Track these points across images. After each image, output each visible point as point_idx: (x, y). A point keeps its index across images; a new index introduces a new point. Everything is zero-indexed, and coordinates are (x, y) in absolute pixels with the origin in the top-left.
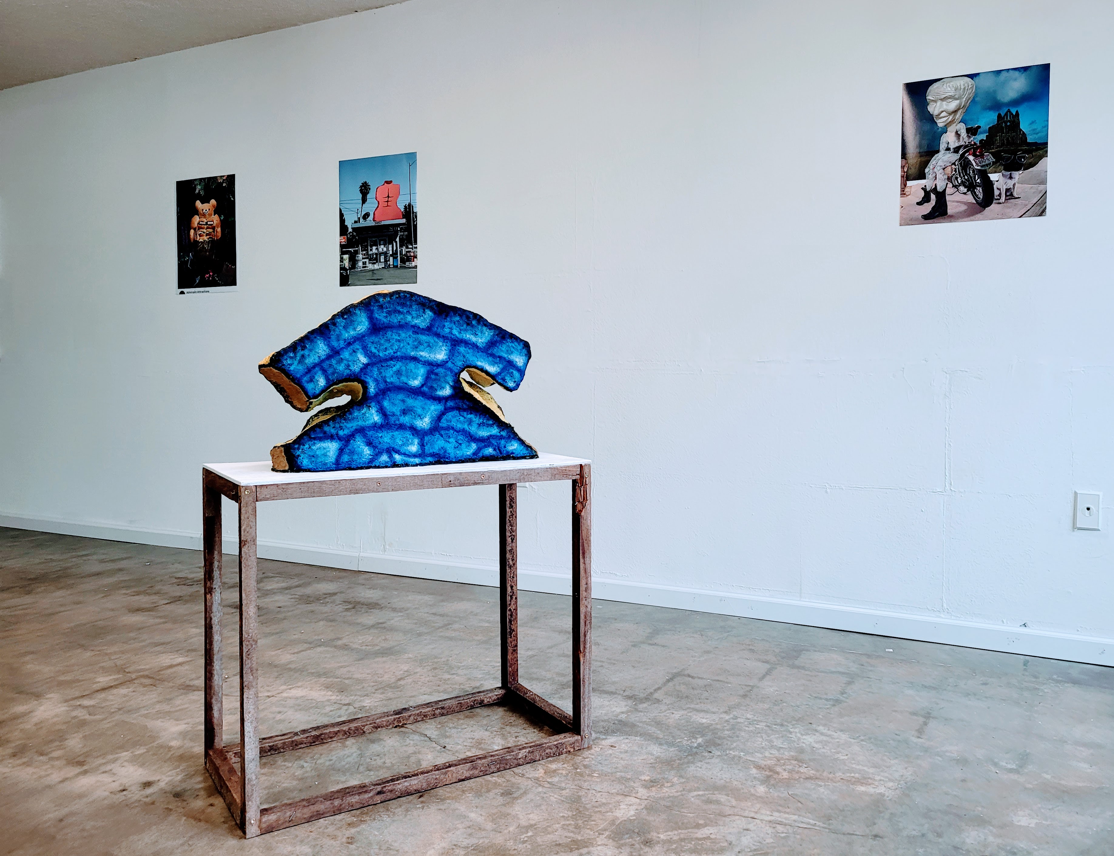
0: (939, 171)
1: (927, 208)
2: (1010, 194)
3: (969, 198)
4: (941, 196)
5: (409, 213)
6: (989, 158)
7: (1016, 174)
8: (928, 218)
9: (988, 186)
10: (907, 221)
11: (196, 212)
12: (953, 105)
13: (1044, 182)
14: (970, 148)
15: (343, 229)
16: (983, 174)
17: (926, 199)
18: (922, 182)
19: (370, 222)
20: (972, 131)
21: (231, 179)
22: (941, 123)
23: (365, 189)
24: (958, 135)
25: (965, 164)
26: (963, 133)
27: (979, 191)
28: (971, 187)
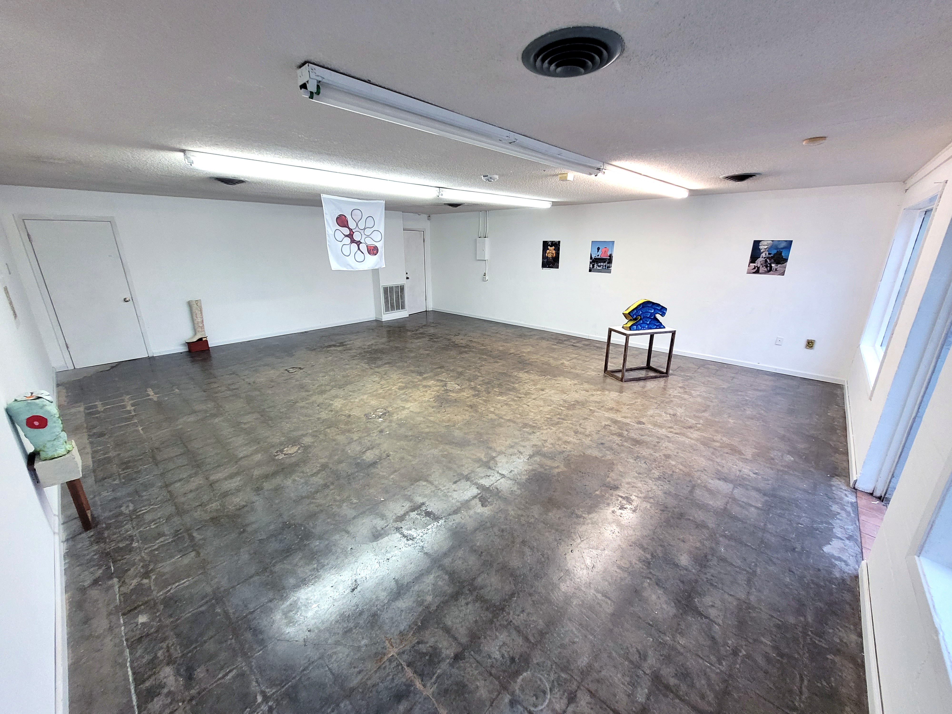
0: (759, 262)
1: (754, 270)
2: (776, 270)
3: (766, 269)
4: (758, 268)
5: (611, 256)
6: (773, 260)
7: (779, 265)
8: (754, 273)
9: (771, 267)
10: (749, 273)
11: (548, 249)
12: (766, 247)
13: (785, 268)
14: (768, 258)
15: (591, 258)
16: (770, 264)
17: (755, 268)
18: (754, 264)
19: (599, 257)
20: (769, 254)
21: (559, 242)
22: (762, 251)
23: (598, 249)
24: (766, 254)
25: (766, 261)
26: (767, 254)
27: (768, 268)
28: (767, 267)
